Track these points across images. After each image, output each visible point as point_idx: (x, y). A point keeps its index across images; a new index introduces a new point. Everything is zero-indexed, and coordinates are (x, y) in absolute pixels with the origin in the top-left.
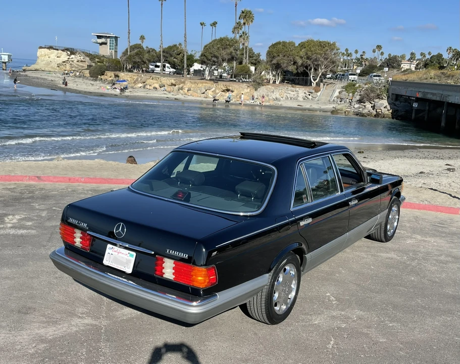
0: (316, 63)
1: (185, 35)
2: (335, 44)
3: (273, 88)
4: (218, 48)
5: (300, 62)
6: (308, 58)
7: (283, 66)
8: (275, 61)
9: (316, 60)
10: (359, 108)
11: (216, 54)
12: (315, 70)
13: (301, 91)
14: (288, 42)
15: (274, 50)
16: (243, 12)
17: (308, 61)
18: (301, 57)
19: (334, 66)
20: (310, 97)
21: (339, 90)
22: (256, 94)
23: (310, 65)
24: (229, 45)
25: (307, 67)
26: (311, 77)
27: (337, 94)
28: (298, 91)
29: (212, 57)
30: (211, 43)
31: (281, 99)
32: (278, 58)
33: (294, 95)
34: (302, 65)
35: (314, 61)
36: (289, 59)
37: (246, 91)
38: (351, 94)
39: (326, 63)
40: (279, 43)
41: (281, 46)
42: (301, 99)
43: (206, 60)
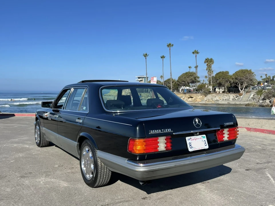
0: (241, 81)
1: (171, 72)
2: (251, 71)
3: (216, 95)
4: (185, 77)
5: (232, 81)
6: (236, 79)
7: (222, 84)
8: (218, 82)
9: (240, 79)
10: (263, 103)
11: (184, 80)
12: (241, 85)
13: (232, 96)
14: (225, 71)
15: (218, 76)
16: (206, 59)
17: (236, 80)
18: (233, 79)
19: (252, 82)
20: (237, 99)
21: (253, 94)
22: (205, 99)
23: (237, 82)
24: (191, 75)
25: (236, 83)
26: (239, 88)
27: (252, 96)
28: (230, 96)
29: (182, 82)
30: (181, 75)
31: (220, 100)
32: (220, 80)
33: (227, 98)
34: (233, 82)
35: (239, 80)
36: (225, 80)
37: (200, 97)
38: (259, 96)
39: (247, 80)
40: (220, 72)
41: (221, 74)
42: (231, 100)
43: (179, 83)
